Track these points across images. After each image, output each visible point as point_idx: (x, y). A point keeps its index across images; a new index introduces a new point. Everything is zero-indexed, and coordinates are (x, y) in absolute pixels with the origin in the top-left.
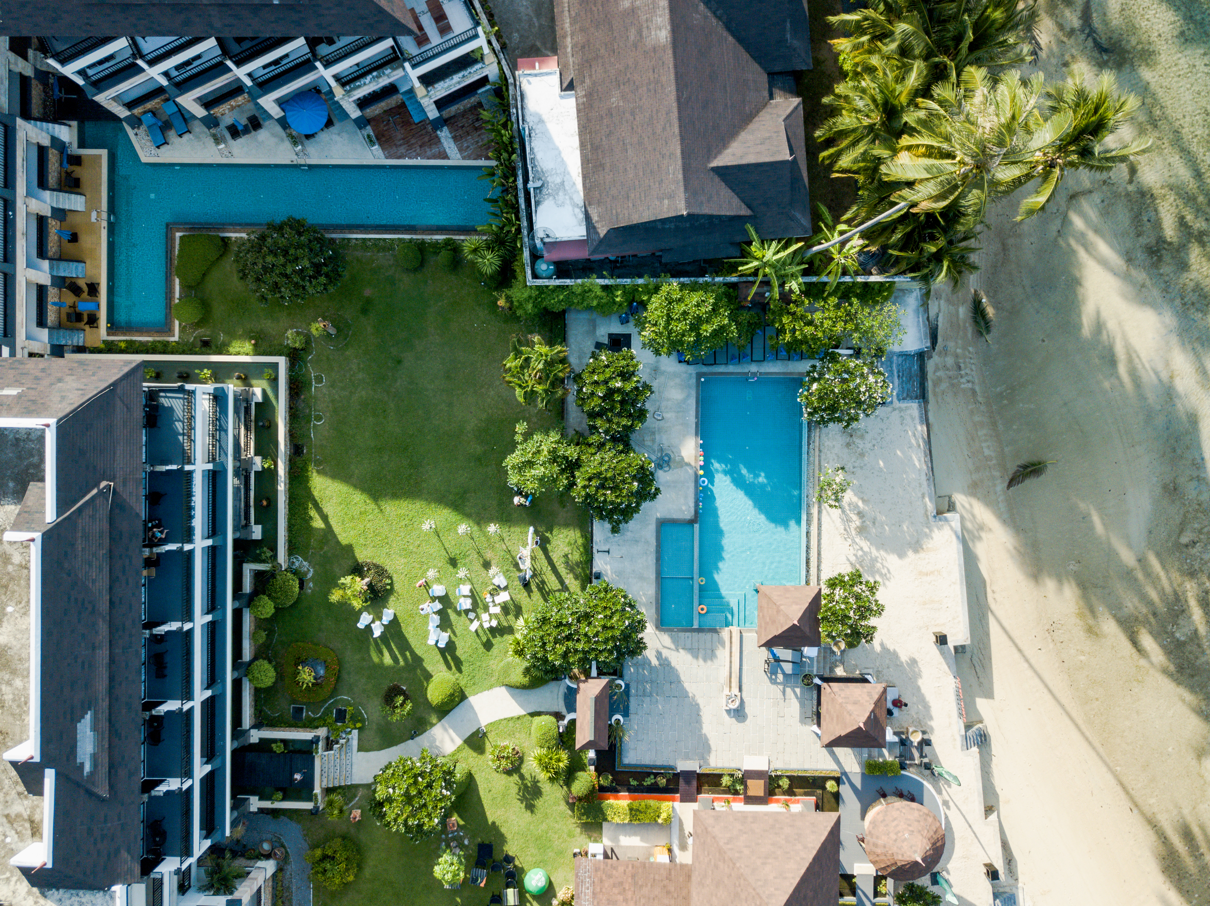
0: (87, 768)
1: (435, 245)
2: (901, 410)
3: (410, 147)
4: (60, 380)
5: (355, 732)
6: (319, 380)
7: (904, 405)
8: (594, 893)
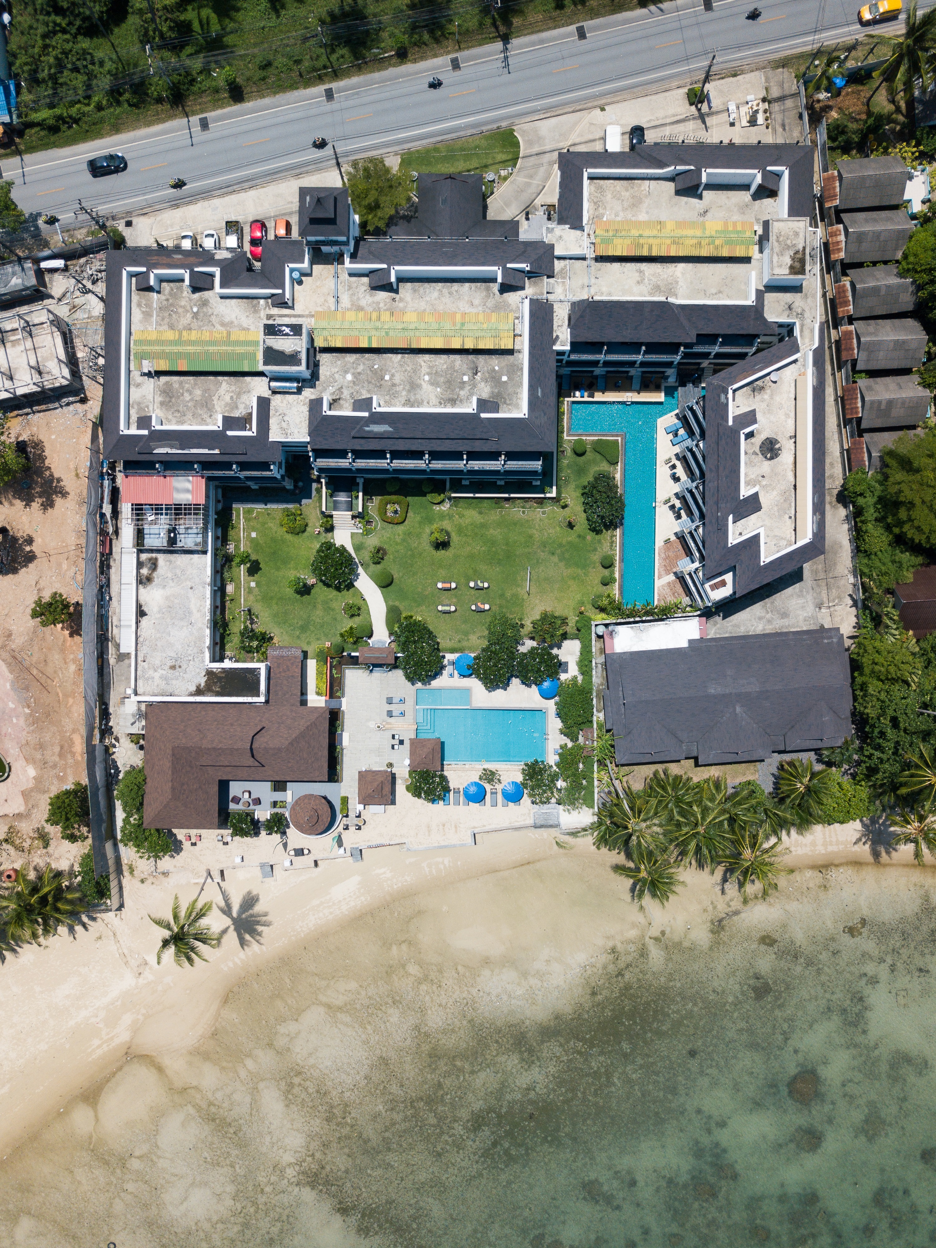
0: (367, 429)
1: (613, 573)
2: (529, 814)
3: (665, 560)
4: (545, 414)
5: (361, 531)
6: (544, 513)
7: (532, 815)
8: (283, 656)
